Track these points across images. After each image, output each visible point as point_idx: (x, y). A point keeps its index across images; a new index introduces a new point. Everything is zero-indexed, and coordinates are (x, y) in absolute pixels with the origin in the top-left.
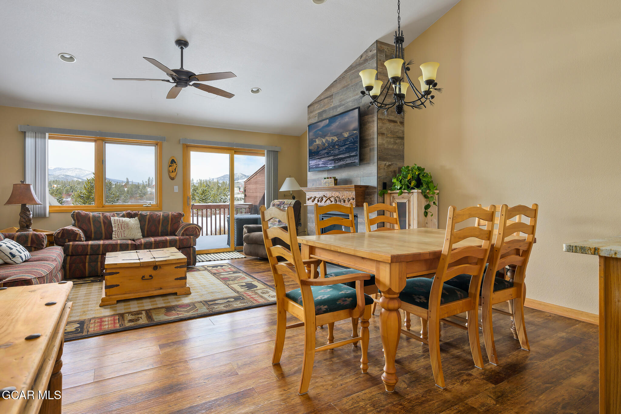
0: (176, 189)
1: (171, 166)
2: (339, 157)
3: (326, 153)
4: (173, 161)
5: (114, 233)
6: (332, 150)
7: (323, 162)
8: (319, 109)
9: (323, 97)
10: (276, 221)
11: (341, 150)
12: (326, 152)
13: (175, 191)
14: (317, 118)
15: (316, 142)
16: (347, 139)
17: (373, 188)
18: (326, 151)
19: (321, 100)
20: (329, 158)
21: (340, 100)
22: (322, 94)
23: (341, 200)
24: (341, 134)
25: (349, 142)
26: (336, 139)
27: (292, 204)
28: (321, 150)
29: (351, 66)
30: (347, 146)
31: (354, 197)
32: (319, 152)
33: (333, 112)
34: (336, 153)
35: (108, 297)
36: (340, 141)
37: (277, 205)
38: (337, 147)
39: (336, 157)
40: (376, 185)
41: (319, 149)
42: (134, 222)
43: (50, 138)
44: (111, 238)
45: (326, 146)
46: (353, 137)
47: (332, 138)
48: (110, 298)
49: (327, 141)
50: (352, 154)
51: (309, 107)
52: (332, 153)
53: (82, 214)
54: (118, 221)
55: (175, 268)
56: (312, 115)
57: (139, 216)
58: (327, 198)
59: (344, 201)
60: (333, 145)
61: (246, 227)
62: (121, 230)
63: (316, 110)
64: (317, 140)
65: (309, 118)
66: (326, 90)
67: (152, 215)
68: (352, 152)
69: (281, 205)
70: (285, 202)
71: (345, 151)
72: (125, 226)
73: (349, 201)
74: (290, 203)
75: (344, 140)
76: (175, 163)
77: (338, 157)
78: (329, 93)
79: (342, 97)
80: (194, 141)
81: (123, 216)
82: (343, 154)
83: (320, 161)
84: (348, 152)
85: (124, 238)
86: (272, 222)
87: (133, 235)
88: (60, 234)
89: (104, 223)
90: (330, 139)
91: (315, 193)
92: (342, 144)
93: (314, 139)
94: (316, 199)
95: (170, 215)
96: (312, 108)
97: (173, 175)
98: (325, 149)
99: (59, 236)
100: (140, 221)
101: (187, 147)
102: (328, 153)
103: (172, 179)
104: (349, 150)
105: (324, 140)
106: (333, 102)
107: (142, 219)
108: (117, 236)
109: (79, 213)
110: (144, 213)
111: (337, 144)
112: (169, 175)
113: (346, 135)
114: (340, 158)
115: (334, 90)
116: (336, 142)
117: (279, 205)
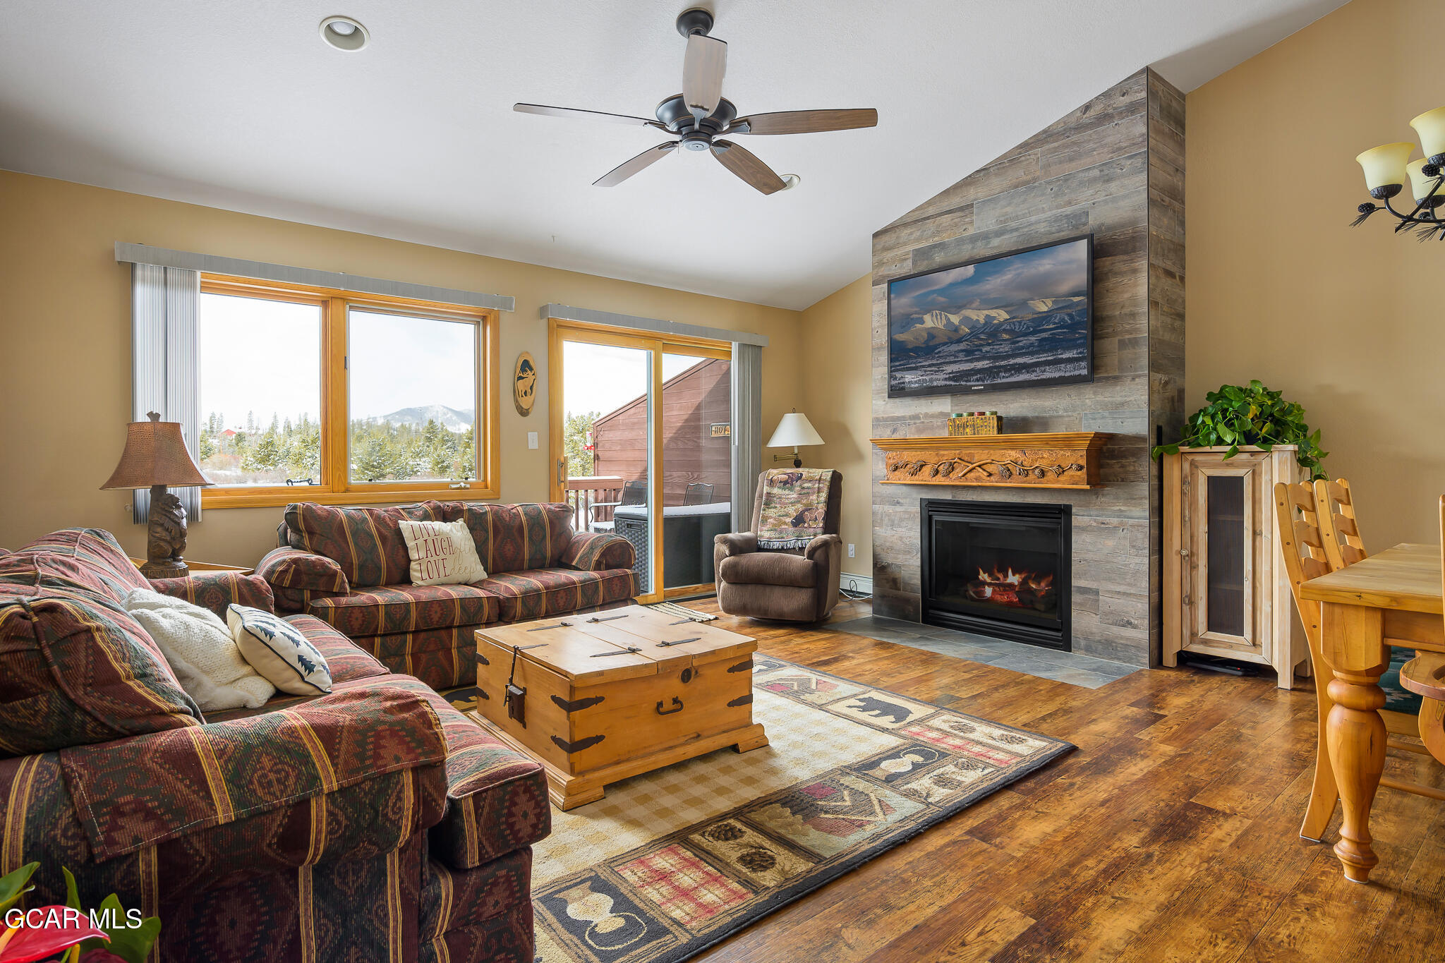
0: (534, 441)
1: (522, 378)
2: (1012, 361)
3: (962, 351)
4: (526, 366)
5: (413, 565)
6: (989, 344)
7: (950, 373)
8: (918, 240)
9: (931, 211)
10: (785, 523)
11: (1021, 344)
12: (964, 348)
13: (531, 446)
14: (909, 262)
15: (922, 322)
16: (1046, 317)
17: (1137, 439)
18: (962, 346)
19: (928, 218)
20: (975, 364)
21: (1002, 219)
22: (929, 203)
23: (1030, 472)
24: (1024, 304)
25: (1055, 323)
26: (1001, 315)
27: (825, 480)
28: (944, 344)
29: (1044, 131)
30: (1044, 335)
31: (1083, 462)
32: (936, 347)
33: (973, 248)
34: (1002, 352)
35: (580, 779)
36: (1020, 322)
37: (781, 482)
38: (1005, 336)
39: (1003, 363)
40: (1147, 433)
41: (936, 341)
42: (457, 531)
43: (206, 288)
44: (404, 580)
45: (961, 332)
46: (1069, 311)
47: (986, 312)
48: (588, 781)
49: (966, 320)
50: (1064, 356)
51: (876, 235)
52: (987, 352)
53: (319, 512)
54: (424, 531)
56: (888, 255)
57: (466, 515)
58: (971, 466)
59: (1043, 473)
60: (992, 332)
62: (435, 557)
63: (905, 244)
64: (927, 318)
65: (879, 264)
66: (946, 193)
67: (497, 511)
68: (1069, 348)
69: (792, 481)
70: (801, 474)
71: (1037, 346)
72: (445, 545)
73: (1063, 471)
74: (818, 477)
75: (1033, 320)
76: (531, 369)
77: (1011, 363)
78: (956, 201)
79: (1009, 209)
81: (426, 517)
82: (1032, 354)
83: (938, 371)
84: (1050, 350)
85: (443, 579)
86: (774, 525)
87: (467, 571)
88: (289, 576)
89: (383, 539)
90: (978, 316)
91: (921, 452)
92: (1028, 328)
93: (915, 316)
94: (927, 470)
95: (543, 512)
96: (887, 239)
97: (525, 403)
98: (959, 341)
99: (287, 583)
100: (472, 530)
101: (556, 330)
102: (968, 352)
103: (524, 413)
104: (1051, 344)
105: (955, 319)
106: (972, 222)
107: (476, 523)
108: (425, 575)
109: (308, 509)
110: (474, 505)
111: (1008, 327)
112: (516, 401)
113: (1043, 307)
114: (1016, 364)
115: (972, 194)
116: (1001, 324)
117: (785, 483)
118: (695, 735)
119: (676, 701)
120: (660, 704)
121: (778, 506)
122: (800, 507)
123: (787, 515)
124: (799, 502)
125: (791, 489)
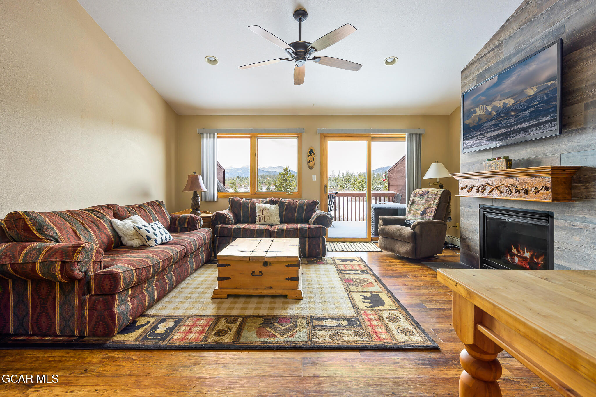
0: (314, 178)
1: (310, 156)
2: (516, 127)
3: (493, 125)
4: (311, 152)
5: (257, 218)
6: (505, 119)
7: (488, 138)
8: (479, 69)
9: (485, 52)
10: (418, 213)
11: (520, 117)
12: (493, 123)
13: (313, 180)
14: (475, 82)
15: (475, 112)
16: (533, 98)
18: (493, 122)
19: (483, 56)
20: (499, 131)
21: (517, 45)
22: (484, 48)
23: (521, 191)
24: (522, 92)
25: (538, 101)
26: (510, 101)
27: (439, 194)
28: (485, 123)
30: (532, 109)
31: (549, 185)
32: (481, 125)
33: (503, 66)
34: (511, 123)
35: (219, 290)
36: (520, 104)
37: (419, 195)
38: (513, 113)
39: (512, 129)
41: (482, 121)
42: (274, 208)
43: (218, 137)
44: (253, 222)
45: (492, 115)
46: (546, 91)
47: (504, 101)
48: (222, 291)
49: (495, 107)
50: (543, 120)
51: (462, 72)
52: (504, 124)
53: (235, 200)
54: (261, 207)
55: (287, 266)
56: (467, 80)
57: (279, 203)
58: (492, 188)
59: (527, 192)
60: (506, 112)
61: (382, 219)
62: (262, 216)
63: (474, 73)
64: (478, 110)
65: (463, 86)
66: (491, 40)
67: (290, 202)
68: (546, 115)
69: (424, 194)
70: (429, 191)
71: (529, 116)
72: (266, 212)
73: (538, 191)
74: (435, 193)
75: (527, 101)
76: (313, 152)
77: (516, 128)
78: (496, 43)
79: (521, 38)
80: (330, 130)
81: (266, 203)
82: (526, 121)
83: (483, 138)
84: (535, 118)
85: (264, 223)
86: (413, 214)
87: (272, 221)
88: (214, 217)
89: (251, 208)
90: (500, 104)
91: (472, 180)
92: (524, 106)
93: (472, 110)
94: (474, 189)
95: (306, 203)
96: (467, 72)
97: (311, 164)
98: (491, 120)
99: (214, 219)
100: (279, 208)
101: (324, 137)
102: (496, 125)
103: (311, 168)
104: (536, 114)
105: (489, 108)
106: (503, 52)
107: (281, 205)
108: (258, 221)
109: (233, 199)
110: (284, 200)
111: (514, 108)
112: (308, 164)
113: (531, 92)
114: (518, 129)
115: (503, 36)
116: (511, 106)
117: (421, 195)
118: (269, 287)
119: (260, 272)
120: (253, 272)
121: (416, 205)
122: (425, 206)
123: (419, 210)
124: (425, 204)
125: (423, 198)
